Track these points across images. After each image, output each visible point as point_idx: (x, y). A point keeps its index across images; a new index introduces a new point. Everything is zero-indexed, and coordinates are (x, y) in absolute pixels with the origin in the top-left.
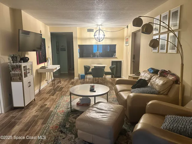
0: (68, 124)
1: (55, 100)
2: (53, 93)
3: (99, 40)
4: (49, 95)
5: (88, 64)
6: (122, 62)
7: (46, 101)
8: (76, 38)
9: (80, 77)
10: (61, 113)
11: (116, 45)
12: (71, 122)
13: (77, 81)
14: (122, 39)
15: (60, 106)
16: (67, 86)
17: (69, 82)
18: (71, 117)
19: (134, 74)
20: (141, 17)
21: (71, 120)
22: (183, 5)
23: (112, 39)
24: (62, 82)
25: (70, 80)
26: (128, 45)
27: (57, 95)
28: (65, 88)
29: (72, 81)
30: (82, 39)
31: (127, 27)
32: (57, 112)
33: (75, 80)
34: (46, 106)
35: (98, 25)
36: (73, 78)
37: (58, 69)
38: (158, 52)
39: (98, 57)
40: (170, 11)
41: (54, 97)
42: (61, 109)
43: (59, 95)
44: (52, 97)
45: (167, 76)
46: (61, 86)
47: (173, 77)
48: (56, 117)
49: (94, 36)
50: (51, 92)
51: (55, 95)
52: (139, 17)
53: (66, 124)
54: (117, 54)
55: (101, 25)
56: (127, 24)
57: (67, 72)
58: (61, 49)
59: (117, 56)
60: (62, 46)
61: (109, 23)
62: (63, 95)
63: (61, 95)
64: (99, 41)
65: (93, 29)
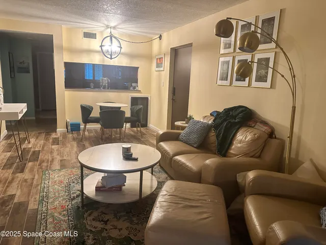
0: (88, 236)
1: (32, 183)
2: (18, 165)
3: (111, 55)
4: (11, 171)
5: (87, 103)
6: (149, 98)
7: (7, 186)
8: (61, 48)
9: (69, 128)
10: (60, 214)
11: (138, 68)
12: (93, 230)
13: (64, 136)
14: (149, 57)
15: (51, 195)
16: (45, 148)
17: (47, 139)
18: (89, 218)
19: (184, 122)
20: (231, 19)
21: (91, 226)
22: (285, 9)
23: (131, 56)
24: (32, 140)
25: (48, 134)
26: (162, 69)
27: (32, 170)
28: (44, 152)
29: (54, 136)
30: (72, 51)
31: (160, 37)
32: (49, 212)
33: (59, 135)
34: (16, 200)
35: (108, 27)
36: (55, 130)
37: (24, 112)
38: (230, 85)
39: (104, 88)
40: (257, 18)
41: (26, 175)
42: (56, 203)
43: (35, 170)
44: (20, 176)
45: (254, 126)
46: (32, 150)
47: (266, 128)
48: (51, 223)
49: (101, 46)
50: (13, 164)
51: (27, 170)
52: (227, 18)
53: (83, 236)
54: (140, 85)
55: (114, 28)
56: (160, 33)
57: (34, 118)
58: (19, 68)
59: (139, 88)
60: (21, 63)
61: (130, 26)
62: (47, 170)
63: (41, 168)
64: (111, 58)
65: (94, 32)
